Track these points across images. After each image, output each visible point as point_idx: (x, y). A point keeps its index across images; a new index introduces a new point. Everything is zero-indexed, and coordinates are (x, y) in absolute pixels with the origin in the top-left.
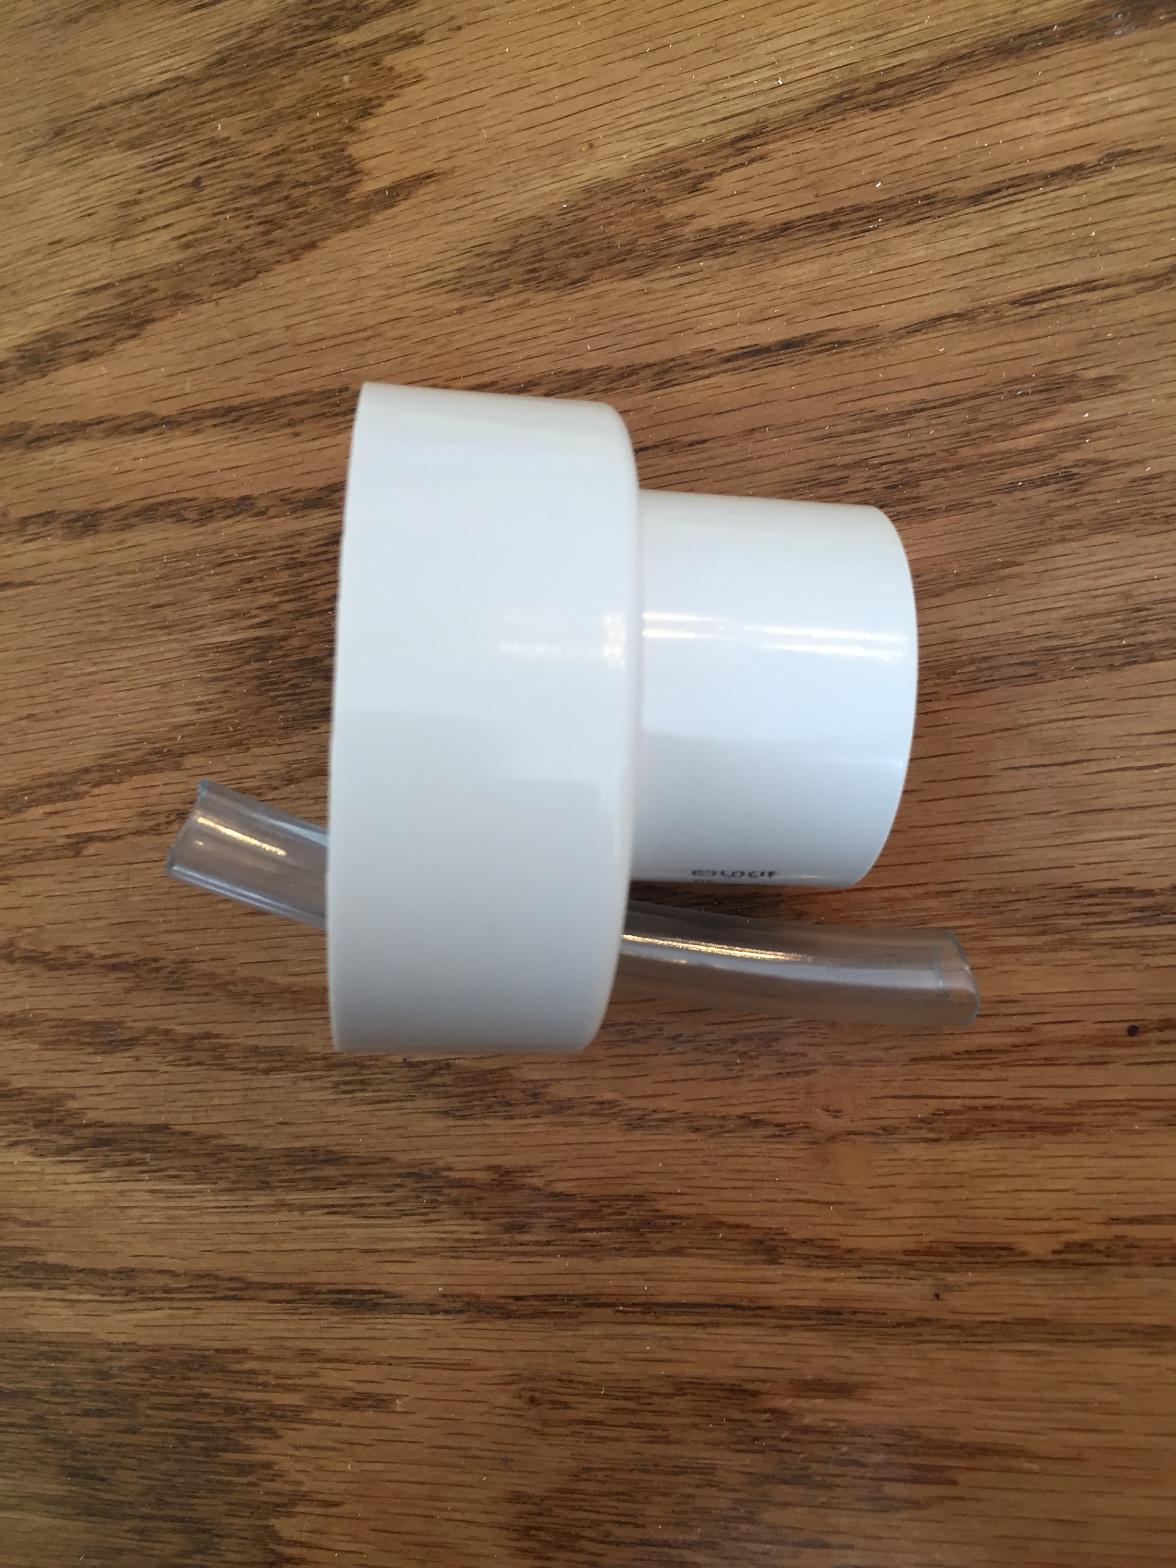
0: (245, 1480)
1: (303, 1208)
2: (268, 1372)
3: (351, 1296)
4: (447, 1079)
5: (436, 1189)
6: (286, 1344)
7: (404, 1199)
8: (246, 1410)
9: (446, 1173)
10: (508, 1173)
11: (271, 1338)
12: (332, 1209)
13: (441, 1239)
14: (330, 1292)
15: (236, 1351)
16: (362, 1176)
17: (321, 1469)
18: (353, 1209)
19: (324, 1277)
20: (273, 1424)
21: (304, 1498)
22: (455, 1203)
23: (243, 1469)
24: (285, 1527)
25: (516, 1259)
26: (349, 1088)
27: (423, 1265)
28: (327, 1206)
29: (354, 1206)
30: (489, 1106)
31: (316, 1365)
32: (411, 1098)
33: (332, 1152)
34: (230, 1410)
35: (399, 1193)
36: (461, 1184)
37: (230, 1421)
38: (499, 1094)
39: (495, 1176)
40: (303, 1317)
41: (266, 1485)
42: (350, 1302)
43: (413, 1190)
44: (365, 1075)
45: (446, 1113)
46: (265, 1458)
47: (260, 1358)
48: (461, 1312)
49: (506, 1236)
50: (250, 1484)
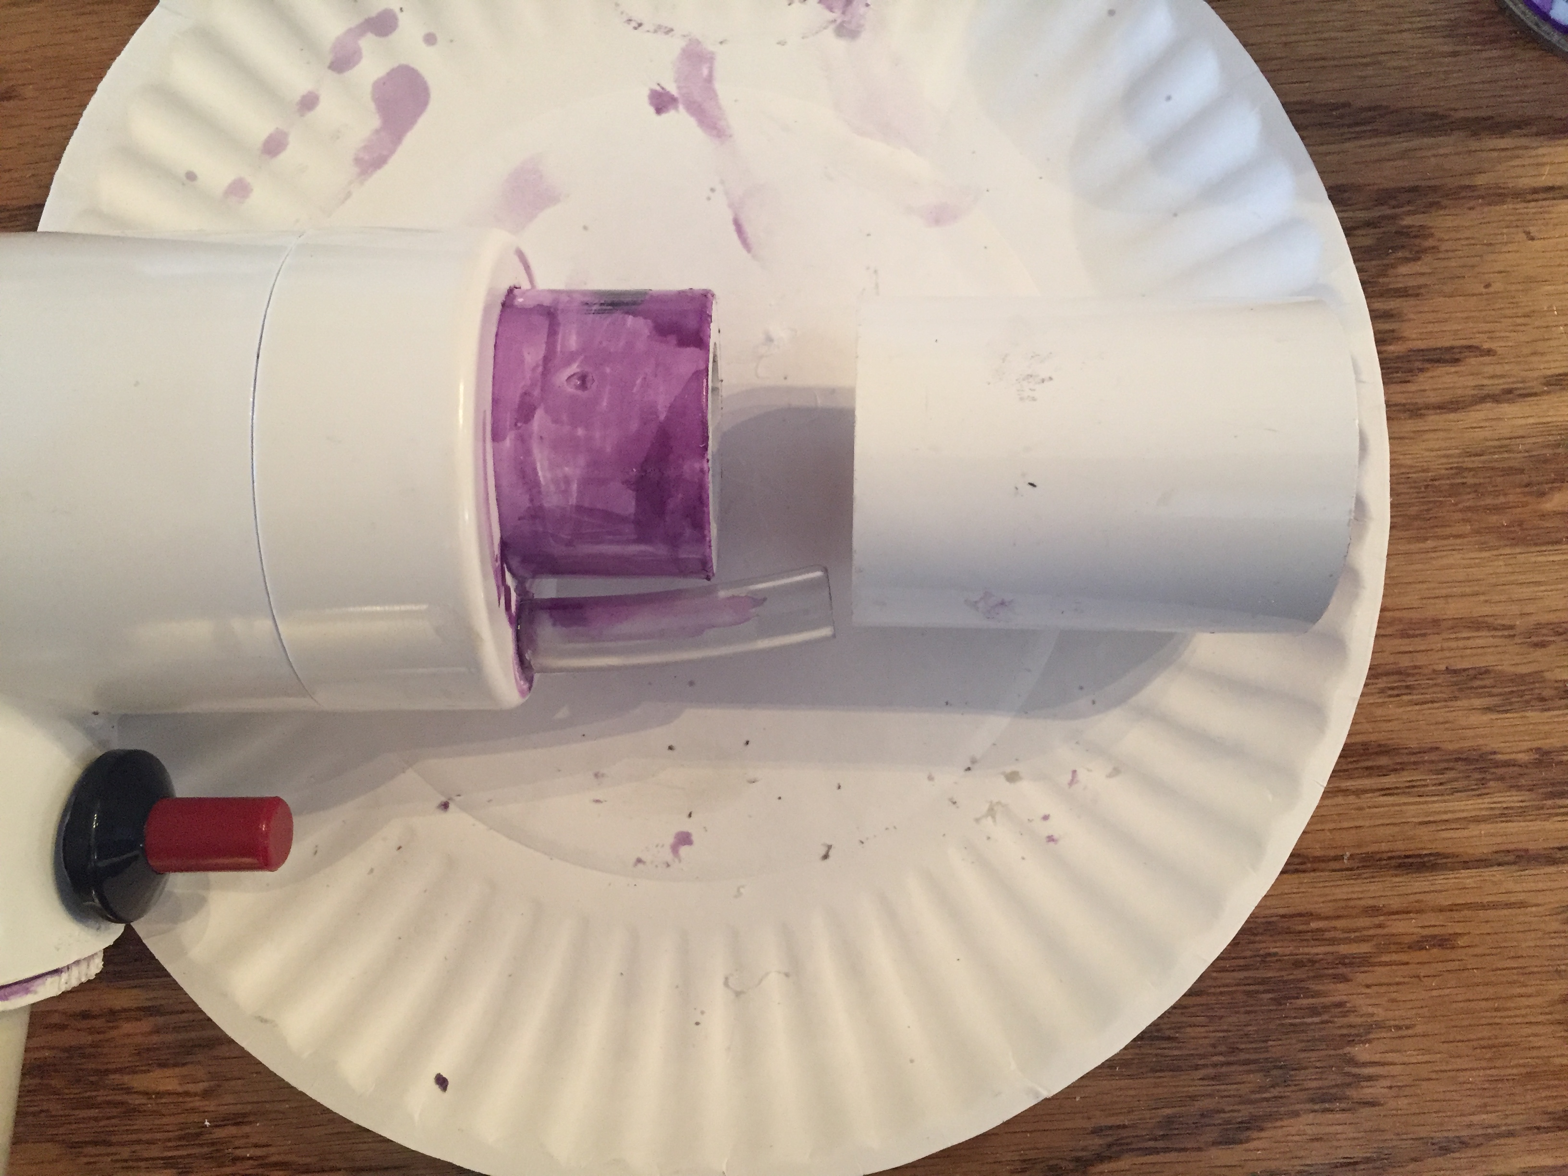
0: (1316, 1019)
1: (1359, 792)
2: (1335, 928)
3: (1410, 860)
4: (1487, 682)
5: (1482, 770)
6: (1352, 903)
7: (1456, 780)
8: (1313, 962)
9: (1492, 757)
10: (1548, 753)
11: (1335, 900)
12: (1387, 791)
13: (1492, 809)
14: (1390, 858)
15: (1300, 915)
16: (1415, 763)
17: (1393, 1001)
18: (1407, 790)
19: (1384, 847)
20: (1342, 970)
21: (1380, 1026)
22: (1502, 779)
23: (1314, 1011)
24: (1361, 1052)
25: (1559, 818)
26: (1396, 692)
27: (1474, 830)
28: (1382, 790)
29: (1408, 787)
30: (1527, 702)
31: (1382, 918)
32: (1456, 698)
33: (1384, 745)
34: (1298, 964)
35: (1451, 775)
36: (1507, 764)
37: (1299, 974)
38: (1537, 691)
39: (1537, 756)
40: (1365, 881)
41: (1340, 1021)
42: (1411, 864)
43: (1463, 771)
44: (1410, 681)
45: (1488, 709)
46: (1337, 999)
47: (1327, 918)
48: (1514, 863)
49: (1549, 802)
50: (1322, 1022)
